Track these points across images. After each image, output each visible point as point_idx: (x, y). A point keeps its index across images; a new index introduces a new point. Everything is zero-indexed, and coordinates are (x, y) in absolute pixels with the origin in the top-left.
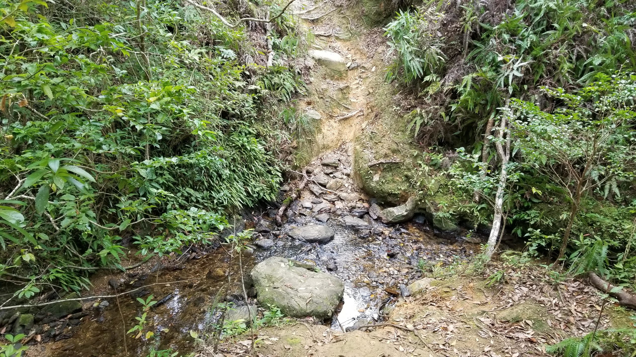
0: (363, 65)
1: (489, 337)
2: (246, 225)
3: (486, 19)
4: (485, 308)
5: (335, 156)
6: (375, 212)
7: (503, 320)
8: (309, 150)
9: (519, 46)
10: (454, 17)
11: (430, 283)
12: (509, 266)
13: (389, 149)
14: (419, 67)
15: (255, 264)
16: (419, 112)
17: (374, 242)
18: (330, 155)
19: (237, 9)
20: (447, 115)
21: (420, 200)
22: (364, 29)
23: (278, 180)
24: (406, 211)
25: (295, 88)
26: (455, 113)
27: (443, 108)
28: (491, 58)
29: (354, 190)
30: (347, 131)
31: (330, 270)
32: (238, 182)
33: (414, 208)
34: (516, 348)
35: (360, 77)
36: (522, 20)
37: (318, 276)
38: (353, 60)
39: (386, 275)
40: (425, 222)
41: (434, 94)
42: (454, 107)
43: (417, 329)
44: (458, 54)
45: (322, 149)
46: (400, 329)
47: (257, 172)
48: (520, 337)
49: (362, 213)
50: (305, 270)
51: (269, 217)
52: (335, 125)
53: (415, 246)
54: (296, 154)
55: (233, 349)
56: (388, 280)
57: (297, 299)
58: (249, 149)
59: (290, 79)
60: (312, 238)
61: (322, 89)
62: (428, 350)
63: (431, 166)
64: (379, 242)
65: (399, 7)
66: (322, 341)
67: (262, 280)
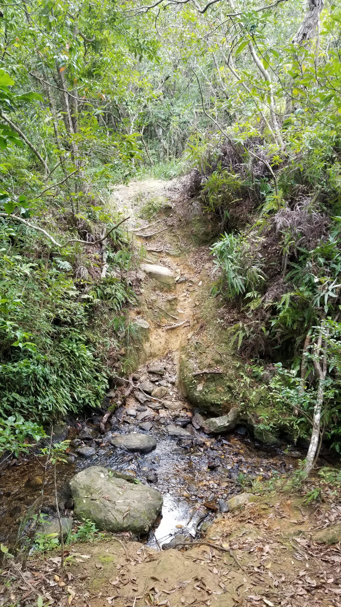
0: (191, 279)
1: (305, 559)
2: (69, 431)
3: (303, 243)
4: (302, 528)
5: (162, 364)
6: (198, 422)
7: (319, 542)
8: (137, 358)
9: (333, 270)
10: (274, 241)
11: (248, 499)
12: (327, 483)
13: (213, 360)
14: (241, 284)
15: (76, 473)
16: (241, 326)
17: (195, 454)
18: (156, 363)
19: (76, 226)
20: (267, 329)
21: (242, 412)
22: (193, 247)
23: (104, 386)
24: (228, 422)
25: (126, 298)
26: (275, 328)
27: (263, 323)
28: (308, 279)
29: (177, 399)
30: (173, 340)
31: (150, 481)
32: (64, 388)
33: (235, 419)
34: (331, 573)
35: (188, 290)
36: (336, 246)
37: (137, 488)
38: (182, 275)
39: (206, 489)
40: (246, 433)
41: (255, 310)
42: (274, 323)
43: (233, 549)
44: (277, 274)
45: (149, 357)
46: (216, 548)
47: (84, 378)
48: (336, 560)
49: (185, 423)
50: (124, 481)
51: (93, 423)
52: (162, 334)
53: (235, 459)
54: (124, 361)
55: (43, 566)
56: (208, 494)
57: (114, 513)
58: (78, 355)
59: (121, 290)
60: (134, 447)
61: (152, 300)
62: (243, 573)
63: (252, 378)
64: (200, 453)
65: (225, 230)
66: (135, 560)
67: (80, 491)
